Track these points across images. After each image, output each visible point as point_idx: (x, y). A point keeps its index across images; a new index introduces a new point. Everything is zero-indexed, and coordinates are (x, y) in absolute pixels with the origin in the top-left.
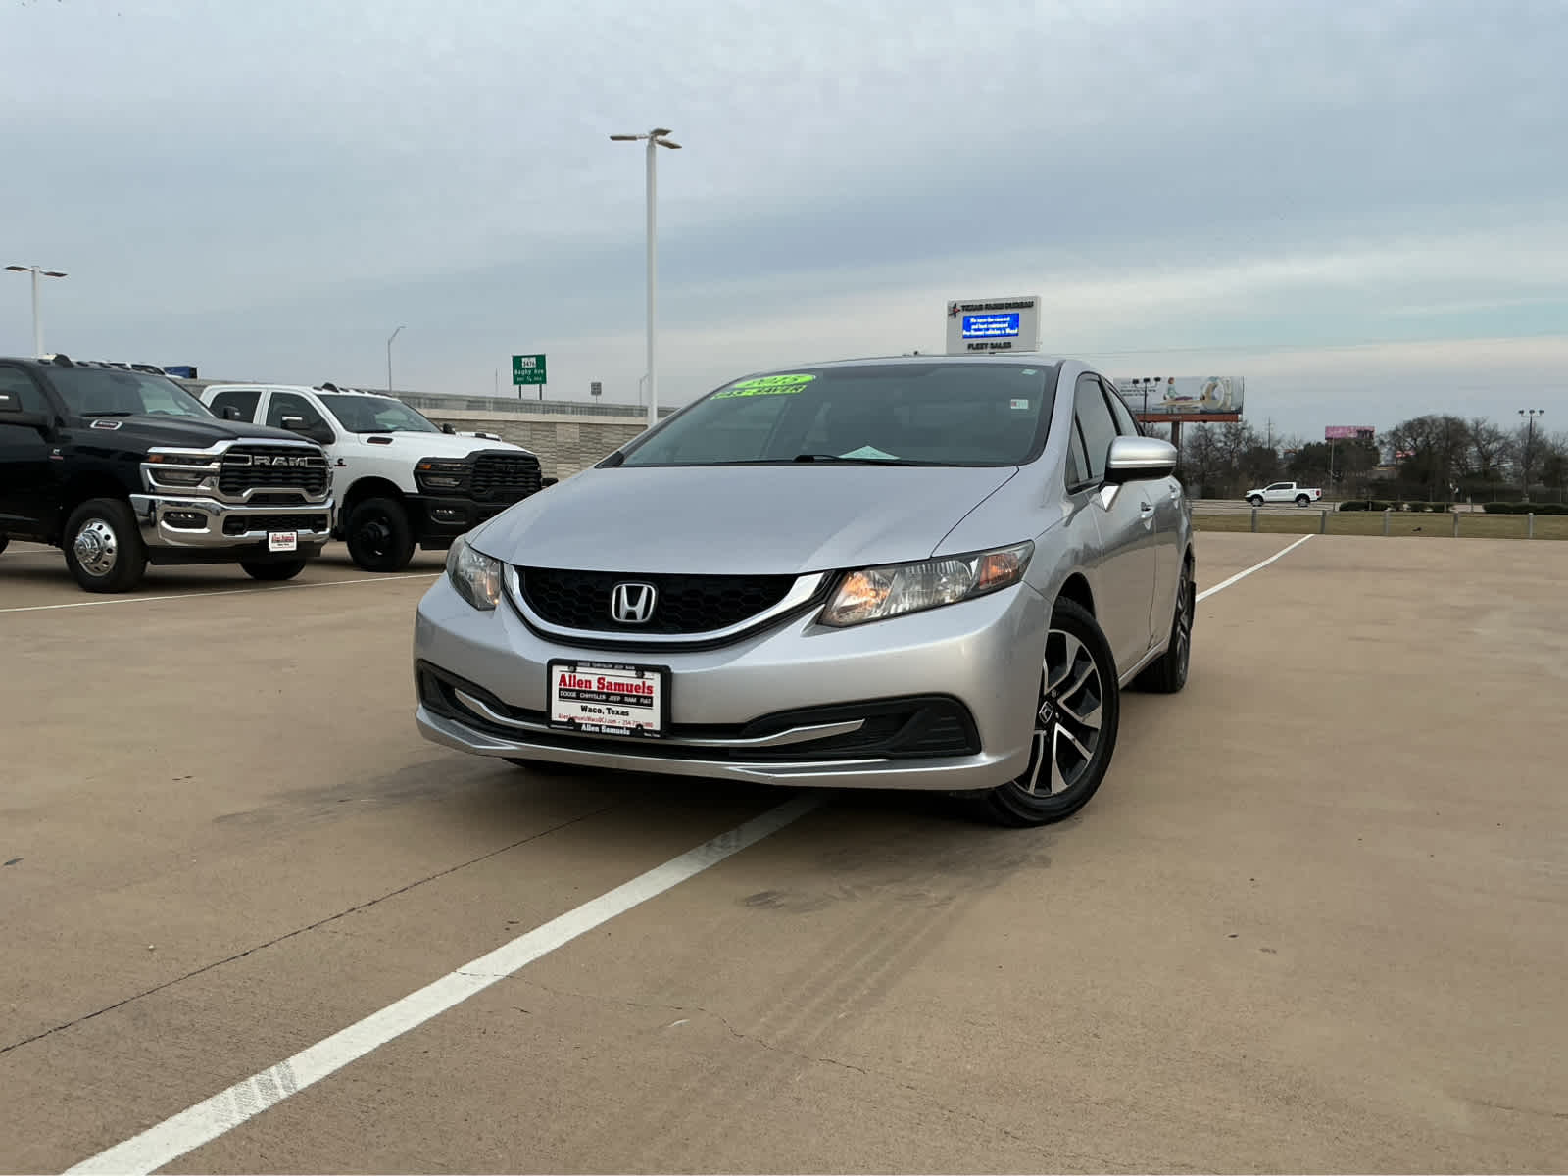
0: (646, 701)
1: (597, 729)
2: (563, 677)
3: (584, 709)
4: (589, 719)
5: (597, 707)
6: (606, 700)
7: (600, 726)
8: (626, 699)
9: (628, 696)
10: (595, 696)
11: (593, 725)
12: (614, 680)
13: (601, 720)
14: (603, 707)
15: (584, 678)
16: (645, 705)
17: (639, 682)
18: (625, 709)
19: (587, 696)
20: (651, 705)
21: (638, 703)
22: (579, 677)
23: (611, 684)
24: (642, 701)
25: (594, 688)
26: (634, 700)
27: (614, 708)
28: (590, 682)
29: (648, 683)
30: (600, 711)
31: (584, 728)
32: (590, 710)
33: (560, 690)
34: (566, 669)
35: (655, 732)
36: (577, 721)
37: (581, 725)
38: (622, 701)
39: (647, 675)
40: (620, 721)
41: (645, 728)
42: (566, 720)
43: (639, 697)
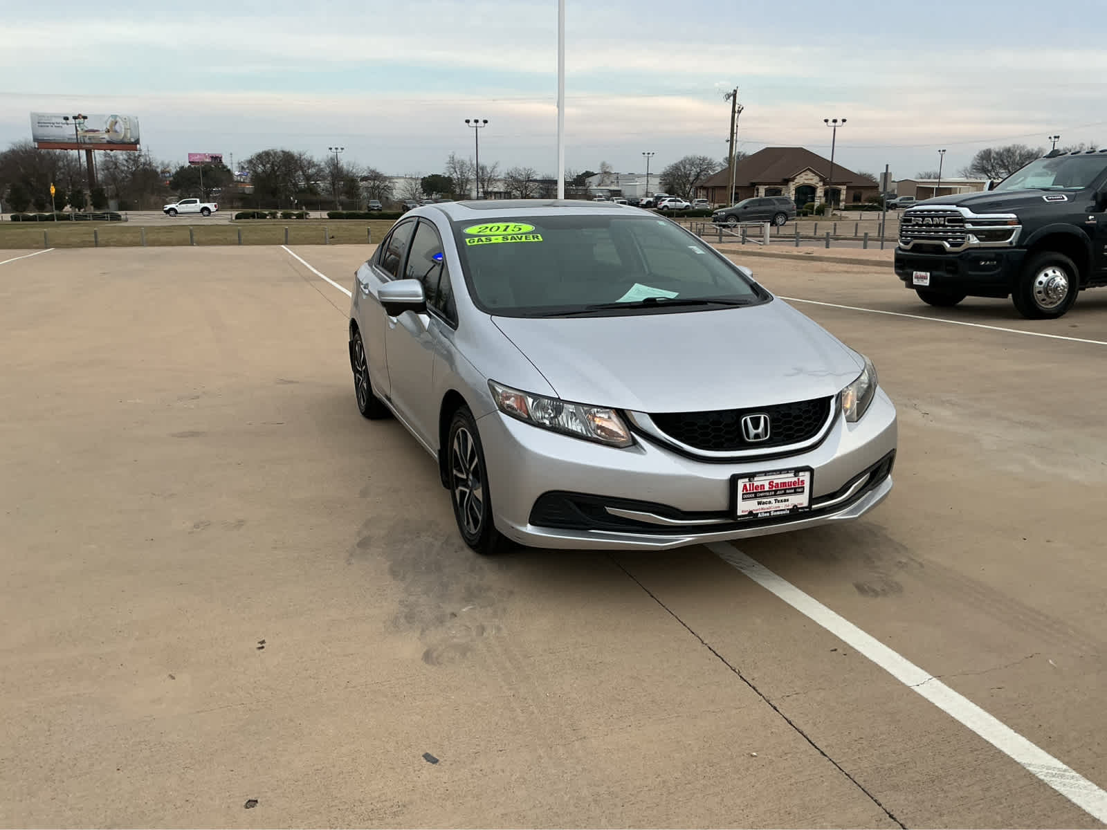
0: (800, 490)
1: (768, 514)
2: (745, 486)
3: (759, 503)
4: (762, 509)
5: (768, 500)
6: (775, 495)
7: (770, 512)
8: (787, 491)
9: (789, 489)
10: (768, 494)
11: (766, 512)
12: (779, 481)
13: (770, 508)
14: (772, 500)
15: (759, 484)
16: (800, 492)
17: (796, 479)
18: (786, 498)
19: (762, 494)
20: (803, 492)
21: (795, 492)
22: (755, 484)
23: (777, 484)
24: (797, 490)
25: (767, 488)
26: (793, 491)
27: (779, 499)
28: (764, 485)
29: (801, 479)
30: (770, 502)
31: (759, 515)
32: (764, 503)
33: (743, 494)
34: (747, 480)
35: (806, 508)
36: (754, 512)
37: (758, 514)
38: (785, 494)
39: (801, 474)
40: (782, 506)
41: (799, 506)
42: (747, 513)
43: (795, 489)
